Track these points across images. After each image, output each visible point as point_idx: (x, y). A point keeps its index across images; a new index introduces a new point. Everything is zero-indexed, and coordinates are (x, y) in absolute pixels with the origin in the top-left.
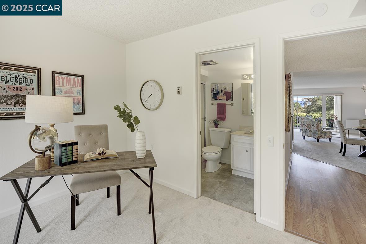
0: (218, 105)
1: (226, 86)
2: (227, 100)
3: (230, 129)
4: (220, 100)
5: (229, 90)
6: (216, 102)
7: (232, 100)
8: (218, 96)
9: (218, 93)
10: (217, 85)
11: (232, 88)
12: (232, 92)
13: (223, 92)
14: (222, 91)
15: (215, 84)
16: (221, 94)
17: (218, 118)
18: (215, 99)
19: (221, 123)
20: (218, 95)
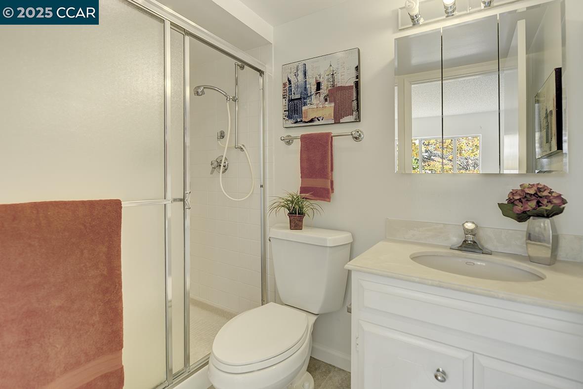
0: (304, 138)
1: (334, 66)
2: (337, 121)
3: (348, 235)
4: (312, 121)
5: (346, 79)
6: (299, 132)
7: (358, 119)
8: (304, 108)
9: (304, 97)
10: (301, 68)
11: (357, 68)
12: (357, 84)
13: (324, 91)
14: (319, 85)
15: (295, 65)
16: (315, 100)
17: (303, 190)
18: (296, 122)
19: (315, 209)
20: (305, 104)
